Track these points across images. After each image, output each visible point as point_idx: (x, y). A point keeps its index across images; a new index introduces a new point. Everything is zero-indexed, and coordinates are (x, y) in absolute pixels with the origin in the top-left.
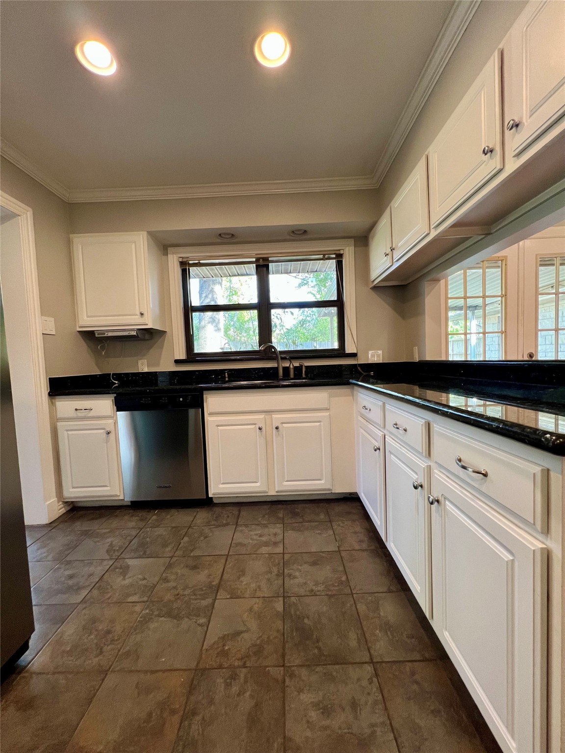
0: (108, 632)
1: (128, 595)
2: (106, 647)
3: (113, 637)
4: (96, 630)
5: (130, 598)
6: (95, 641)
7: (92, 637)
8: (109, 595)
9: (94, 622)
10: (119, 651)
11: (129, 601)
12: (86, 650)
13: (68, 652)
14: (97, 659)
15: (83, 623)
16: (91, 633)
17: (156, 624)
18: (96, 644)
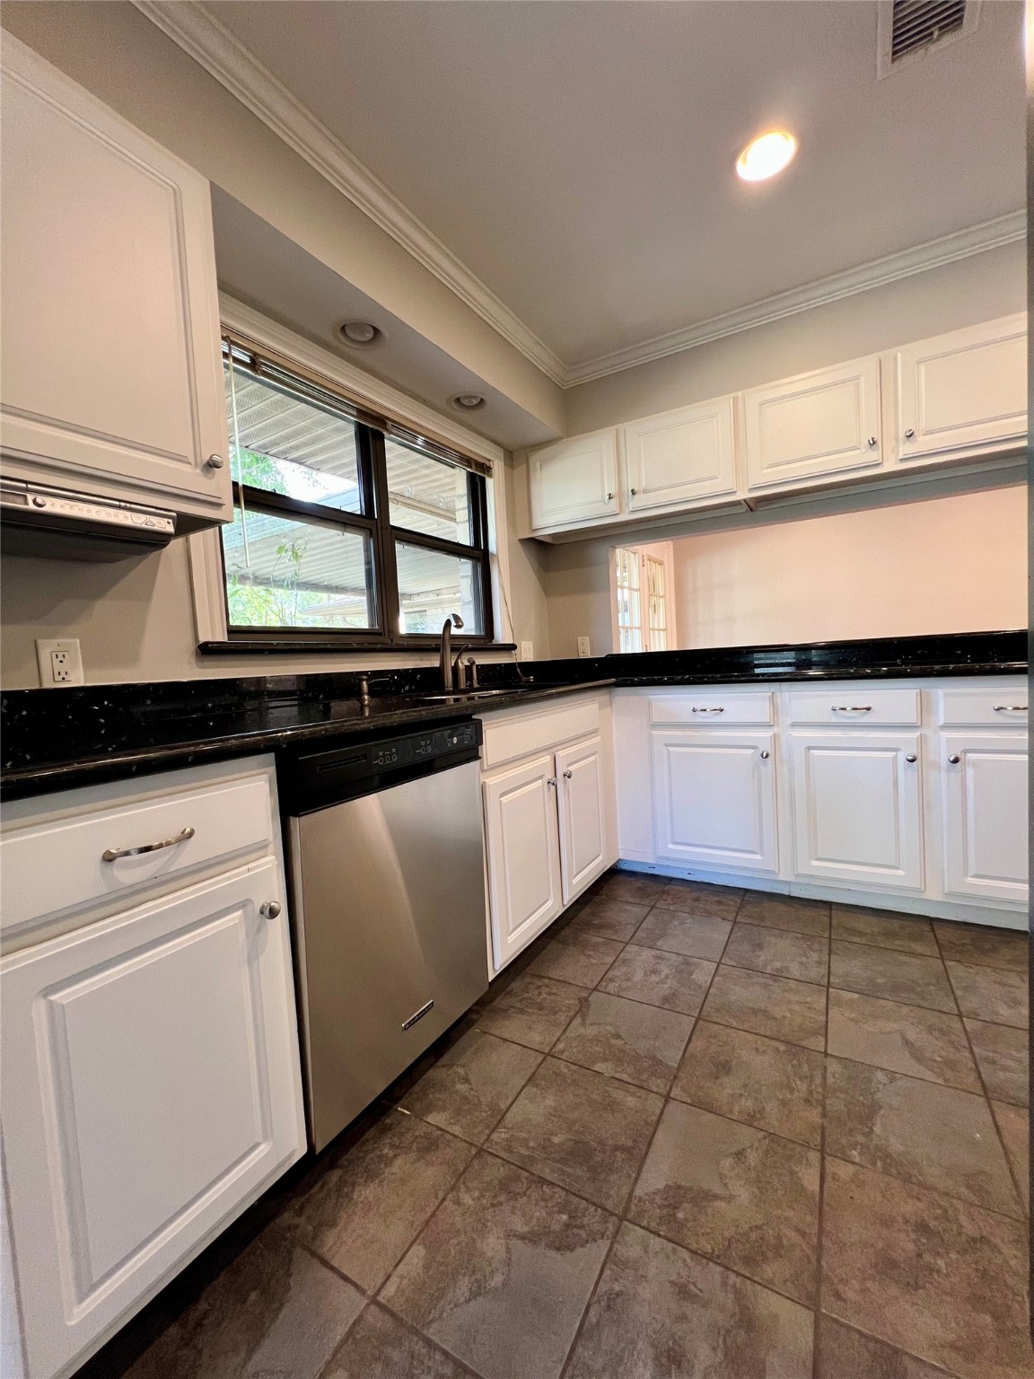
0: (922, 1227)
1: (797, 1188)
2: (964, 1230)
3: (936, 1218)
4: (919, 1256)
5: (805, 1183)
6: (953, 1256)
7: (941, 1263)
8: (792, 1234)
9: (894, 1264)
10: (972, 1205)
11: (817, 1188)
12: (984, 1274)
13: (996, 1318)
14: (1005, 1250)
15: (894, 1291)
16: (931, 1269)
17: (892, 1140)
18: (962, 1252)
